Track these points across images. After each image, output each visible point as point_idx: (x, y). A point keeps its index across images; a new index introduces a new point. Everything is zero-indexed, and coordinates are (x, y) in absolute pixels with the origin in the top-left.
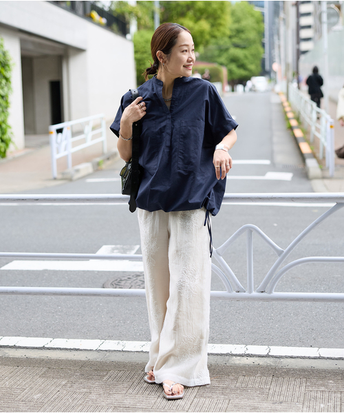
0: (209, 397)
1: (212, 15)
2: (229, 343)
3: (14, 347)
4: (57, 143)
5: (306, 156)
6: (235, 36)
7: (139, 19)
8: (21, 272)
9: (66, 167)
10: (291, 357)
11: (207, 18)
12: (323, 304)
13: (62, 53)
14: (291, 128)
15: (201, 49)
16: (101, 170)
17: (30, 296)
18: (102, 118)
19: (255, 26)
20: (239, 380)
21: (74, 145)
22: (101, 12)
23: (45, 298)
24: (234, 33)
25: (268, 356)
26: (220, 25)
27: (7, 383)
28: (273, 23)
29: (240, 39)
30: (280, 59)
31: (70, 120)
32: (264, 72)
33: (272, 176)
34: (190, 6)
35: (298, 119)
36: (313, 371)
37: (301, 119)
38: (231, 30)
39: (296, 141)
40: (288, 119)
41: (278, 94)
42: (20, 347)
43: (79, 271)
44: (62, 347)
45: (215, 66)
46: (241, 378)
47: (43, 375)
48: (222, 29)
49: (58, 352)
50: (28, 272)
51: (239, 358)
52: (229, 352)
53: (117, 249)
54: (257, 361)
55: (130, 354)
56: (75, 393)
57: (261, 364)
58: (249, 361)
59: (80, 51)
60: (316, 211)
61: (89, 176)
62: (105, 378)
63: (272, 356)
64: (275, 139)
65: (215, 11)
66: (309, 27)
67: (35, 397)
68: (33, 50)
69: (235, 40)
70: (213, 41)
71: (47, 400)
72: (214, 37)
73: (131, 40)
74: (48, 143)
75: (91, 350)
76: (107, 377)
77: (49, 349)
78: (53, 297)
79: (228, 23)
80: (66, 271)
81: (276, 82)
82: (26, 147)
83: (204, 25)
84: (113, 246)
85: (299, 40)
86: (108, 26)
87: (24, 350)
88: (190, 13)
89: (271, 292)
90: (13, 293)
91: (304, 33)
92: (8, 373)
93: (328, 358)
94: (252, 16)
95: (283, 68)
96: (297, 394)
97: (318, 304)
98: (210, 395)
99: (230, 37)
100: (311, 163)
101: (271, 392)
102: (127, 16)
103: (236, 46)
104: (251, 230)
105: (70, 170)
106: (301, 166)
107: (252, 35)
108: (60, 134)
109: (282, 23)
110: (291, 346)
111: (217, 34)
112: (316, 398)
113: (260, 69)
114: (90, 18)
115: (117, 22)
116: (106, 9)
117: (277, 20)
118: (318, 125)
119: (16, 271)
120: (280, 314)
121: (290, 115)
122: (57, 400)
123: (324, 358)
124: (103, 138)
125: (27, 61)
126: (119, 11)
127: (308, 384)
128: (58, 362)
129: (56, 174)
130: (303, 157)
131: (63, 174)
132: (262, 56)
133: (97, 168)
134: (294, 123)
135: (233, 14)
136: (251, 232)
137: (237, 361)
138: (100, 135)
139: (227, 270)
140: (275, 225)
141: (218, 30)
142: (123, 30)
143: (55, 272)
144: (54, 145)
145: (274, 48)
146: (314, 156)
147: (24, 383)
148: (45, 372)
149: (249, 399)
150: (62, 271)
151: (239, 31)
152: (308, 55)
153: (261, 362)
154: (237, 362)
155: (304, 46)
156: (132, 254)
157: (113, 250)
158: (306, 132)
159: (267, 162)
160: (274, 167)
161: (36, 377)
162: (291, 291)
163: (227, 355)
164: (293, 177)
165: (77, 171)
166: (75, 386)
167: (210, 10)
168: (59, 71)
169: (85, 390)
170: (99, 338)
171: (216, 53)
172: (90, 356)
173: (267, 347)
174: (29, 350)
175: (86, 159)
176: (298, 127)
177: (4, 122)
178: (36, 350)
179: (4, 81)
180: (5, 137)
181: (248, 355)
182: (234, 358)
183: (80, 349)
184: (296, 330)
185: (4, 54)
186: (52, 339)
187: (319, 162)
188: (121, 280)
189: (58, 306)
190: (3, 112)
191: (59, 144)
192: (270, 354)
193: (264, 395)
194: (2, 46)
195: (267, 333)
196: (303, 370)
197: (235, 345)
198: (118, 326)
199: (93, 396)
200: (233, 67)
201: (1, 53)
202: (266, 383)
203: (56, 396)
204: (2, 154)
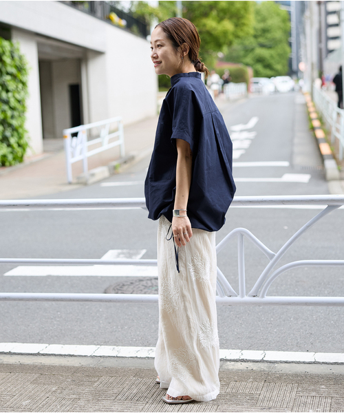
1: (235, 14)
3: (10, 353)
4: (72, 147)
5: (325, 157)
6: (261, 36)
8: (25, 278)
9: (82, 171)
10: (286, 362)
11: (231, 18)
12: (324, 308)
13: (82, 56)
14: (313, 129)
15: (225, 49)
16: (118, 174)
17: (31, 303)
18: (120, 122)
19: (282, 25)
20: (230, 386)
21: (90, 148)
22: (121, 14)
23: (46, 304)
24: (259, 33)
25: (262, 361)
26: (244, 24)
29: (266, 38)
30: (307, 59)
31: (89, 122)
32: (292, 72)
33: (289, 178)
34: (213, 6)
35: (321, 119)
36: (306, 376)
38: (255, 29)
39: (317, 141)
40: (310, 120)
42: (15, 354)
43: (82, 277)
44: (57, 353)
45: (240, 66)
46: (232, 384)
47: (35, 382)
48: (245, 28)
49: (53, 358)
51: (233, 363)
52: (224, 357)
53: (123, 253)
54: (251, 366)
55: (124, 360)
56: (64, 399)
57: (254, 369)
58: (243, 366)
59: (99, 53)
61: (105, 180)
62: (96, 384)
63: (267, 361)
64: (296, 140)
65: (238, 10)
66: (336, 25)
67: (24, 403)
68: (51, 54)
69: (261, 40)
70: (237, 41)
71: (35, 406)
72: (237, 37)
74: (62, 148)
75: (85, 356)
76: (98, 383)
77: (43, 355)
78: (54, 303)
79: (252, 22)
80: (70, 277)
82: (45, 151)
83: (228, 25)
84: (120, 251)
85: (327, 39)
86: (128, 28)
87: (19, 356)
88: (214, 13)
89: (263, 297)
91: (332, 32)
93: (323, 363)
94: (278, 14)
96: (287, 399)
97: (320, 308)
99: (255, 37)
100: (330, 165)
101: (261, 397)
102: (147, 17)
103: (262, 46)
105: (86, 174)
106: (319, 168)
107: (278, 34)
108: (75, 138)
109: (307, 22)
110: (287, 350)
111: (241, 34)
112: (305, 404)
113: (286, 69)
114: (109, 20)
115: (137, 24)
116: (126, 11)
118: (338, 126)
119: (20, 277)
120: (280, 318)
121: (313, 116)
122: (45, 406)
123: (319, 363)
124: (121, 142)
125: (45, 66)
126: (139, 13)
127: (300, 389)
128: (51, 368)
129: (71, 178)
130: (322, 158)
131: (78, 178)
132: (289, 55)
133: (114, 172)
134: (316, 123)
135: (257, 13)
136: (242, 235)
138: (118, 138)
139: (219, 274)
140: (286, 228)
141: (242, 30)
142: (144, 31)
143: (58, 278)
144: (69, 150)
145: (300, 48)
146: (333, 157)
147: (14, 389)
148: (37, 378)
149: (238, 404)
150: (66, 276)
151: (265, 31)
152: (334, 54)
153: (255, 367)
154: (231, 367)
155: (332, 45)
156: (137, 259)
157: (118, 255)
158: (328, 133)
159: (286, 164)
160: (292, 169)
161: (27, 384)
162: (294, 296)
164: (310, 180)
165: (93, 175)
166: (65, 392)
167: (233, 9)
168: (78, 74)
169: (75, 396)
170: (95, 344)
171: (242, 53)
172: (84, 362)
173: (262, 352)
174: (23, 356)
175: (103, 163)
176: (320, 128)
177: (21, 126)
178: (31, 356)
179: (20, 86)
180: (22, 142)
181: (243, 361)
182: (228, 363)
183: (75, 354)
184: (294, 334)
185: (20, 58)
186: (47, 345)
187: (338, 163)
188: (124, 285)
189: (58, 312)
190: (20, 116)
191: (74, 148)
192: (264, 359)
193: (253, 401)
194: (18, 50)
195: (265, 337)
196: (296, 375)
197: (231, 350)
198: (116, 331)
199: (82, 403)
200: (259, 67)
201: (16, 57)
202: (257, 389)
203: (44, 402)
204: (19, 159)
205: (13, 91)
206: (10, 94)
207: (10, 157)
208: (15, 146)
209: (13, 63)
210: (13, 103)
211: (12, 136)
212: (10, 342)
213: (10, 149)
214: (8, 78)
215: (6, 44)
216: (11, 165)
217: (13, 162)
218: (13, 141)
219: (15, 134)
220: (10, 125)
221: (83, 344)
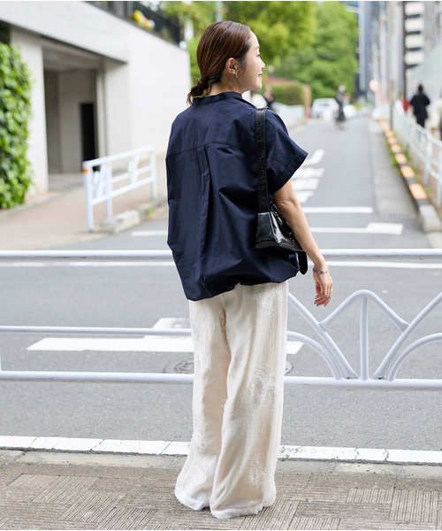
0: (312, 516)
1: (293, 18)
2: (334, 446)
3: (53, 451)
4: (93, 184)
5: (419, 202)
6: (321, 45)
7: (195, 22)
8: (55, 354)
9: (105, 216)
10: (417, 464)
11: (285, 21)
13: (96, 67)
14: (398, 166)
15: (277, 61)
16: (151, 220)
18: (151, 152)
19: (347, 31)
20: (351, 494)
21: (116, 186)
22: (148, 13)
23: (90, 387)
24: (320, 41)
25: (385, 462)
26: (302, 29)
27: (47, 497)
28: (369, 28)
29: (328, 48)
30: (380, 75)
31: (107, 154)
32: (359, 92)
33: (375, 228)
34: (261, 6)
35: (406, 153)
37: (411, 154)
38: (316, 36)
39: (405, 183)
40: (393, 154)
41: (378, 121)
42: (60, 451)
43: (131, 352)
44: (115, 451)
45: (295, 84)
46: (353, 491)
47: (93, 488)
48: (304, 35)
49: (111, 457)
50: (64, 353)
51: (348, 464)
52: (335, 457)
53: (179, 323)
54: (372, 468)
56: (137, 510)
57: (377, 472)
58: (362, 468)
59: (119, 63)
60: (436, 274)
61: (135, 227)
63: (392, 463)
64: (377, 180)
65: (296, 11)
66: (418, 33)
67: (85, 515)
68: (59, 63)
69: (321, 50)
70: (292, 50)
71: (100, 519)
72: (293, 45)
73: (187, 50)
74: (81, 185)
75: (153, 455)
77: (98, 453)
79: (312, 28)
80: (114, 353)
81: (374, 105)
82: (51, 190)
83: (281, 30)
84: (174, 320)
85: (405, 50)
86: (157, 31)
87: (66, 454)
88: (263, 14)
89: (391, 379)
90: (52, 379)
91: (412, 41)
92: (47, 485)
94: (344, 18)
95: (384, 86)
96: (427, 511)
98: (314, 512)
99: (315, 46)
100: (427, 212)
101: (393, 508)
102: (181, 18)
103: (322, 58)
104: (365, 298)
105: (111, 219)
106: (412, 216)
107: (343, 43)
108: (97, 173)
109: (383, 28)
110: (415, 449)
111: (298, 41)
114: (133, 20)
115: (168, 26)
116: (154, 9)
117: (375, 24)
118: (435, 162)
119: (49, 351)
120: (398, 408)
121: (396, 149)
122: (114, 519)
124: (152, 178)
125: (50, 77)
126: (170, 11)
127: (441, 499)
128: (111, 470)
129: (92, 225)
130: (415, 204)
131: (101, 225)
132: (356, 71)
133: (146, 218)
134: (401, 159)
135: (319, 15)
136: (366, 299)
137: (345, 468)
138: (148, 174)
139: (334, 349)
140: (385, 291)
141: (300, 37)
142: (176, 36)
143: (100, 354)
144: (90, 187)
145: (371, 61)
146: (429, 201)
147: (69, 497)
148: (95, 483)
149: (365, 518)
150: (109, 352)
151: (326, 39)
152: (417, 70)
153: (378, 469)
154: (347, 470)
155: (411, 58)
157: (174, 325)
158: (418, 171)
159: (369, 210)
160: (377, 216)
161: (84, 490)
163: (332, 461)
164: (403, 230)
165: (120, 221)
166: (136, 501)
167: (289, 10)
168: (93, 90)
169: (150, 506)
170: (163, 440)
171: (296, 67)
172: (153, 463)
173: (383, 450)
174: (72, 455)
175: (131, 206)
176: (407, 165)
177: (22, 157)
178: (82, 454)
179: (21, 103)
180: (24, 177)
181: (360, 462)
182: (342, 464)
183: (140, 452)
184: (420, 428)
185: (22, 67)
186: (101, 440)
187: (437, 210)
188: (187, 364)
189: (106, 397)
190: (21, 143)
191: (96, 186)
192: (388, 460)
193: (385, 514)
194: (19, 56)
195: (383, 432)
196: (434, 480)
197: (342, 448)
198: (187, 423)
199: (161, 515)
200: (318, 85)
201: (17, 66)
202: (386, 498)
203: (111, 514)
204: (19, 199)
205: (13, 111)
206: (9, 115)
207: (8, 197)
208: (15, 182)
209: (13, 74)
210: (12, 126)
211: (11, 169)
212: (50, 436)
213: (8, 186)
214: (7, 93)
215: (4, 48)
216: (8, 207)
217: (12, 204)
218: (12, 175)
219: (15, 166)
220: (8, 155)
221: (148, 439)
